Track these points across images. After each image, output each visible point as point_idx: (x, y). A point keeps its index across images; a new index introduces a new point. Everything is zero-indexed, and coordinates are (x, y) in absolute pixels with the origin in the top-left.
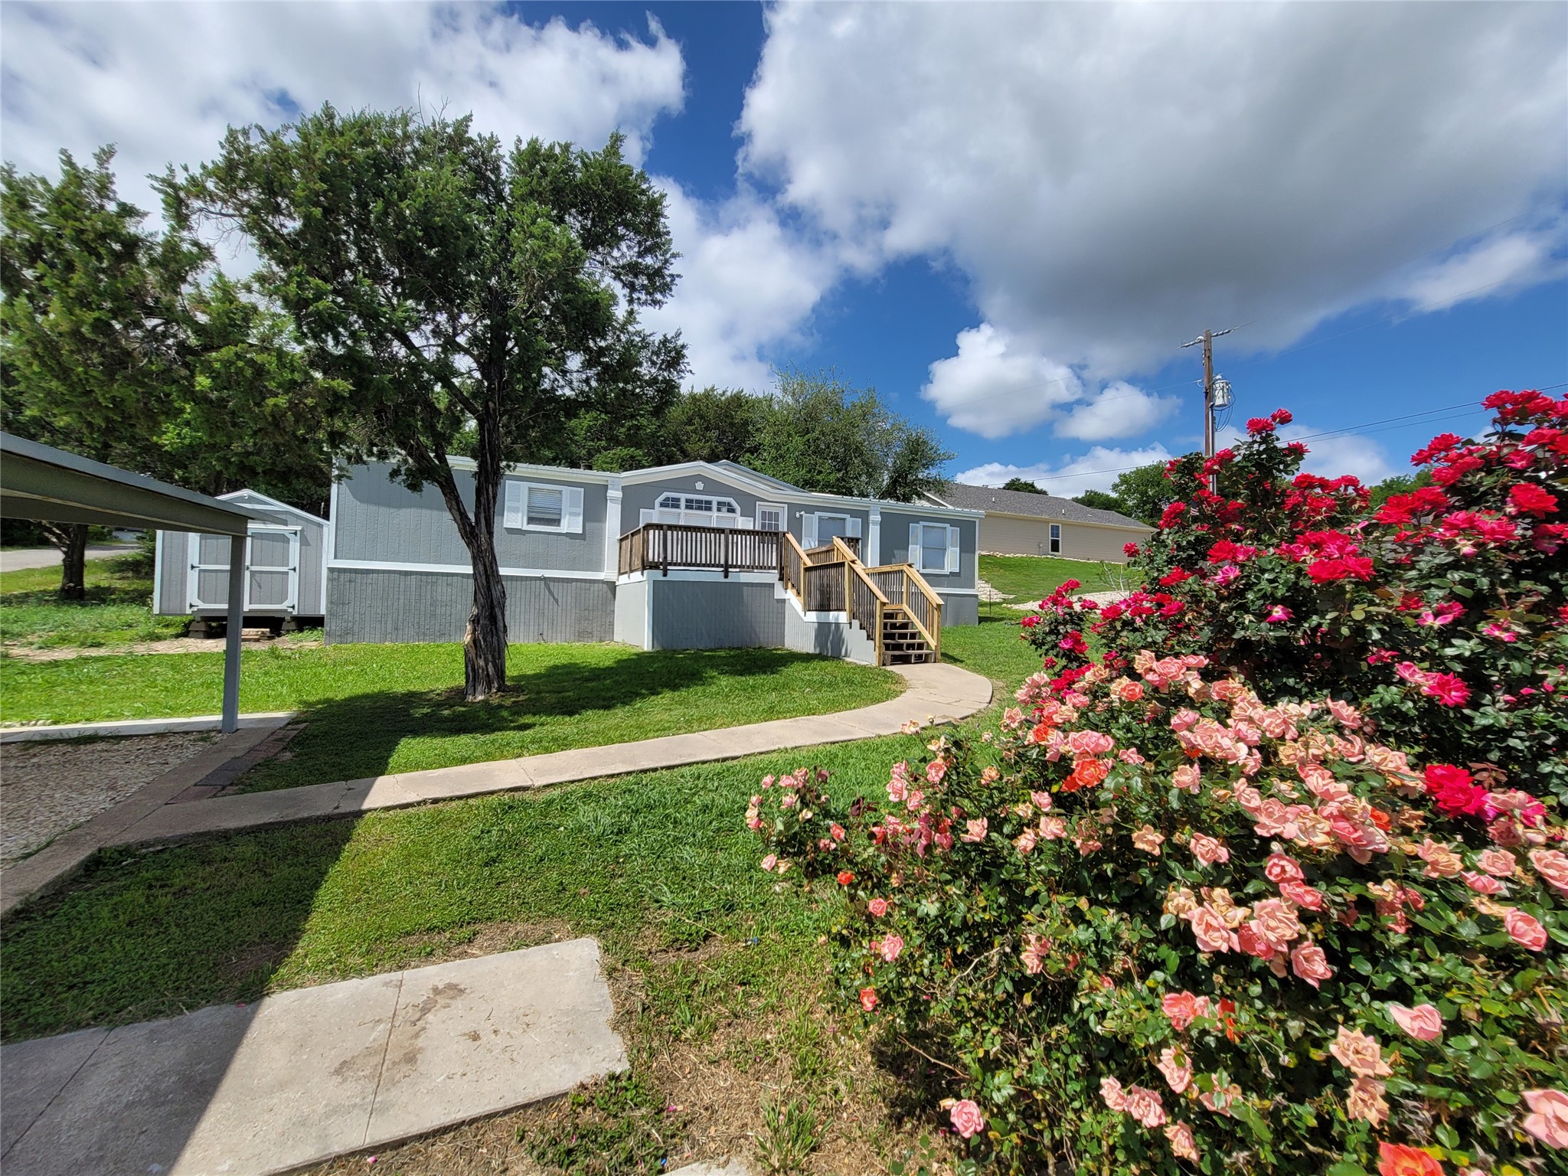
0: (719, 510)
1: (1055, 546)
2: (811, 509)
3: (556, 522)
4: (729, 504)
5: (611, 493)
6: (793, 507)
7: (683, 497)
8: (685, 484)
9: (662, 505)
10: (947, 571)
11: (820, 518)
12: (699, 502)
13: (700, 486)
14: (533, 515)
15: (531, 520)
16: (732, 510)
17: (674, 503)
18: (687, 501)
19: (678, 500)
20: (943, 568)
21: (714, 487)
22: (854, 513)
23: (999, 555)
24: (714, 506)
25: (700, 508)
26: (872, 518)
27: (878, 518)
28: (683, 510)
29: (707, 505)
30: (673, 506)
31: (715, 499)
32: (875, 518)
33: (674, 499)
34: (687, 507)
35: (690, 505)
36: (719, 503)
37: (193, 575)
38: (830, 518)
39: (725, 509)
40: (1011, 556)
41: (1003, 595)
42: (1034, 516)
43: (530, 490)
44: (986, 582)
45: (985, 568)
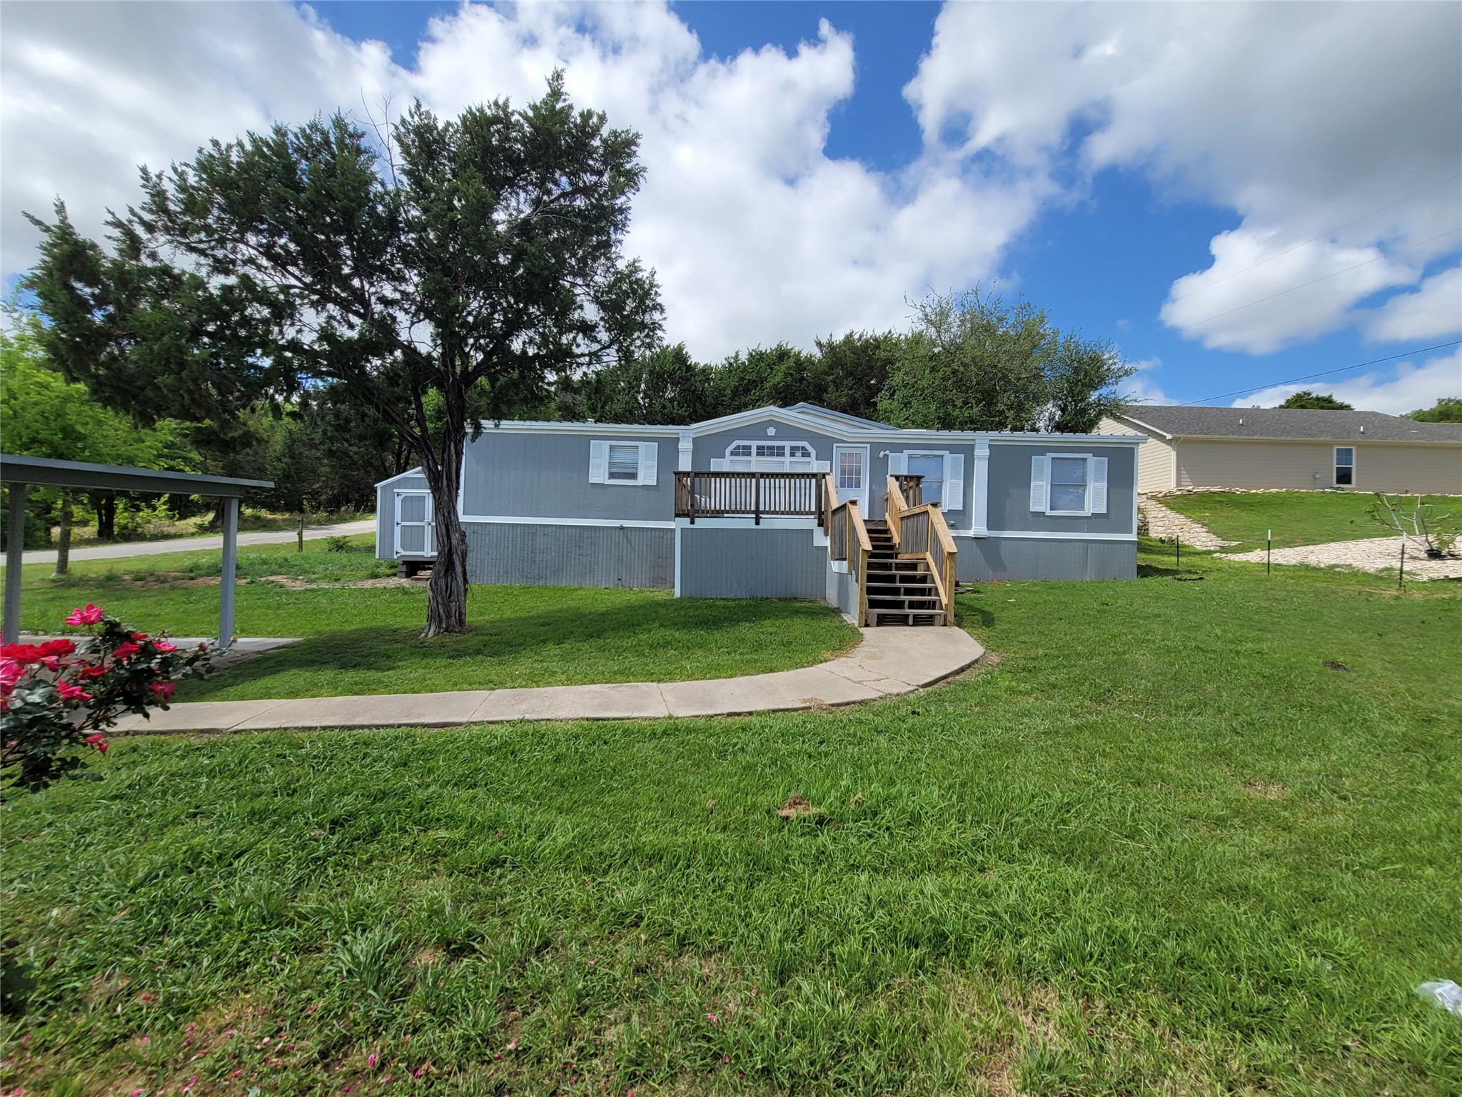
0: (792, 455)
1: (1344, 477)
2: (898, 448)
3: (634, 476)
4: (803, 448)
5: (682, 445)
6: (876, 447)
7: (754, 444)
8: (756, 431)
9: (732, 453)
10: (1088, 510)
11: (910, 457)
12: (770, 448)
13: (771, 431)
14: (614, 470)
15: (612, 476)
16: (808, 455)
17: (746, 451)
18: (758, 448)
19: (750, 447)
20: (1083, 509)
21: (786, 431)
22: (953, 449)
23: (1239, 491)
24: (787, 451)
25: (772, 454)
26: (977, 452)
27: (987, 452)
28: (754, 457)
29: (780, 452)
30: (744, 454)
31: (788, 445)
32: (982, 452)
33: (744, 447)
34: (758, 454)
35: (761, 451)
36: (793, 448)
37: (398, 530)
38: (923, 456)
39: (798, 454)
40: (1260, 491)
41: (1220, 542)
42: (1304, 438)
43: (611, 447)
44: (1204, 525)
45: (1211, 509)
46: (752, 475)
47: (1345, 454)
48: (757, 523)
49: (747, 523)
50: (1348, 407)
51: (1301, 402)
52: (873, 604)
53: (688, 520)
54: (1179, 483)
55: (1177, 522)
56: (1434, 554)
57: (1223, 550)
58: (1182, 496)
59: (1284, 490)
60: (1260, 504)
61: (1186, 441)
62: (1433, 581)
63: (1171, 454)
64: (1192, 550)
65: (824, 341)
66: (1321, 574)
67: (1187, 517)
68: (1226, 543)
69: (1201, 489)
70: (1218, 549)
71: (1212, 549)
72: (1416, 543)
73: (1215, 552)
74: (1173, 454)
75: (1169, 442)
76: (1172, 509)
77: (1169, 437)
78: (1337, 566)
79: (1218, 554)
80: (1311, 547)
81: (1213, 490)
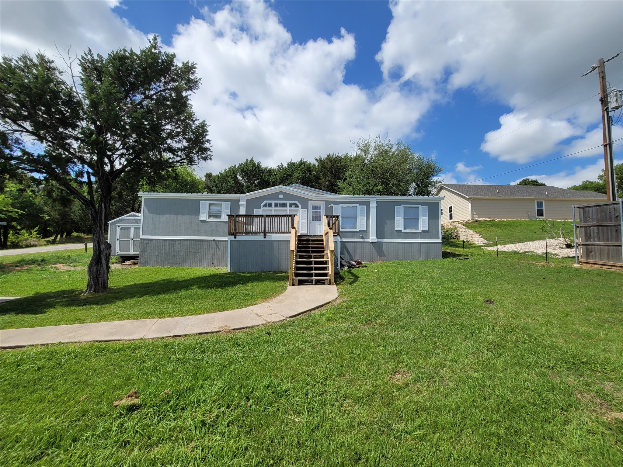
0: (291, 207)
1: (540, 213)
2: (337, 203)
3: (220, 217)
4: (296, 204)
5: (241, 203)
6: (327, 203)
7: (273, 202)
8: (275, 196)
9: (264, 206)
10: (420, 230)
11: (342, 207)
12: (281, 204)
13: (281, 196)
14: (211, 214)
15: (210, 216)
16: (298, 206)
17: (270, 205)
18: (275, 204)
19: (271, 204)
20: (418, 228)
21: (287, 196)
22: (361, 203)
23: (496, 220)
24: (288, 205)
25: (282, 207)
26: (371, 205)
27: (375, 205)
28: (273, 208)
29: (285, 205)
30: (269, 207)
31: (288, 202)
32: (373, 205)
33: (269, 203)
34: (275, 207)
35: (276, 205)
36: (291, 204)
37: (118, 243)
38: (348, 206)
39: (293, 206)
40: (505, 220)
41: (486, 242)
42: (523, 197)
43: (210, 204)
44: (480, 235)
45: (484, 227)
46: (262, 216)
47: (540, 204)
48: (265, 237)
49: (260, 238)
50: (544, 185)
51: (525, 183)
52: (297, 275)
53: (233, 236)
54: (472, 217)
55: (470, 233)
56: (569, 246)
57: (487, 245)
58: (473, 222)
59: (515, 219)
60: (505, 225)
61: (474, 199)
62: (563, 258)
63: (468, 205)
64: (474, 245)
65: (318, 158)
66: (519, 256)
67: (474, 231)
68: (488, 242)
69: (481, 219)
70: (485, 245)
71: (482, 245)
72: (560, 241)
73: (482, 246)
74: (470, 204)
75: (468, 200)
76: (469, 228)
77: (468, 197)
78: (527, 252)
79: (484, 247)
80: (521, 244)
81: (486, 219)
